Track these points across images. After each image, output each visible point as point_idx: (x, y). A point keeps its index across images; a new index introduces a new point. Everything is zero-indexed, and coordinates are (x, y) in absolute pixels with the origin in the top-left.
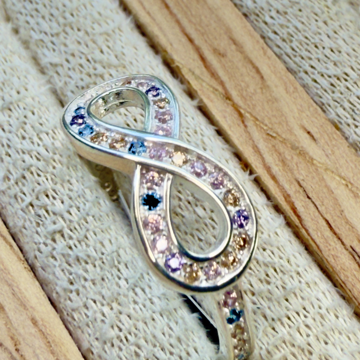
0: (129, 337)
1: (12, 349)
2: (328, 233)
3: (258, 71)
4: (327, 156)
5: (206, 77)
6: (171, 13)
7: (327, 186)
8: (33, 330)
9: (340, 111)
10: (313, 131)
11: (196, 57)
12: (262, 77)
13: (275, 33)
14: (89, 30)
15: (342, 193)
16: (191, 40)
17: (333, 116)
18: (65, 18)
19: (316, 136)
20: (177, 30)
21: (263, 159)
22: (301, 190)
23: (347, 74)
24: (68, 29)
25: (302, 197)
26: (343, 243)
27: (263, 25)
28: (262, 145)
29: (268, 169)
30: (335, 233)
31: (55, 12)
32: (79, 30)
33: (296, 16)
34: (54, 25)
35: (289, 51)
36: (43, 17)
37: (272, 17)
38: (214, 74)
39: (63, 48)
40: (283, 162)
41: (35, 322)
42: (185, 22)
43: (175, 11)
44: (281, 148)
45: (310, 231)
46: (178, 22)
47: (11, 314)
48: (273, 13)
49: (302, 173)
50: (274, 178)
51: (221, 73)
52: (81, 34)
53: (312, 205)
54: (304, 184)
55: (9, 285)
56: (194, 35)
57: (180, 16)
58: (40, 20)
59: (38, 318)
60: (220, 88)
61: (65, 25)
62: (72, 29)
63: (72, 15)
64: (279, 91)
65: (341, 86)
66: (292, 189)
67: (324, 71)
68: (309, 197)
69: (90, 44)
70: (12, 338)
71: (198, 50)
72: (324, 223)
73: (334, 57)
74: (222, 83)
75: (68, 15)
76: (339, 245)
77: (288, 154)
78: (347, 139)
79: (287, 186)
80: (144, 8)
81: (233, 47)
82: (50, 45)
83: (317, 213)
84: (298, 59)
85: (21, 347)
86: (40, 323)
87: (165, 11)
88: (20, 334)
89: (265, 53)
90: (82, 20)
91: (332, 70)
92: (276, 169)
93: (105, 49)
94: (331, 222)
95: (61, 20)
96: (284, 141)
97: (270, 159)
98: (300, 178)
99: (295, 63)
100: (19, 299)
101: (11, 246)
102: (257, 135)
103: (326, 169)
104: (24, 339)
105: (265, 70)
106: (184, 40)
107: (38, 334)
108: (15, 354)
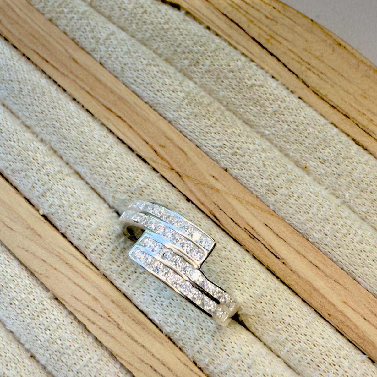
0: (157, 299)
1: (107, 317)
2: (233, 224)
3: (183, 151)
4: (224, 186)
5: (160, 161)
6: (134, 130)
7: (227, 202)
8: (113, 306)
9: (225, 162)
10: (215, 175)
11: (152, 151)
12: (186, 154)
13: (186, 129)
14: (97, 152)
15: (235, 203)
16: (147, 143)
17: (223, 165)
18: (83, 148)
19: (217, 177)
20: (139, 139)
21: (196, 196)
22: (216, 206)
23: (225, 145)
24: (86, 154)
25: (218, 210)
26: (241, 227)
27: (179, 126)
28: (194, 189)
29: (199, 200)
30: (236, 224)
31: (77, 146)
32: (92, 153)
33: (194, 119)
34: (79, 153)
35: (195, 137)
36: (73, 150)
37: (183, 122)
38: (162, 158)
39: (87, 164)
40: (205, 195)
41: (113, 302)
42: (142, 133)
43: (136, 129)
44: (203, 188)
45: (225, 225)
46: (138, 134)
47: (101, 301)
48: (183, 120)
49: (215, 198)
50: (203, 204)
51: (166, 157)
52: (93, 155)
53: (223, 213)
54: (217, 203)
55: (97, 288)
56: (148, 140)
57: (138, 131)
58: (71, 152)
59: (114, 300)
60: (167, 165)
61: (84, 152)
62: (88, 153)
63: (86, 146)
64: (195, 159)
65: (223, 151)
66: (212, 207)
67: (214, 145)
68: (221, 209)
69: (99, 159)
70: (105, 312)
71: (151, 147)
72: (230, 220)
73: (217, 137)
74: (167, 162)
75: (84, 147)
76: (239, 229)
77: (207, 190)
78: (231, 175)
79: (209, 206)
80: (120, 131)
81: (168, 141)
82: (80, 163)
83: (226, 216)
84: (200, 141)
85: (111, 314)
86: (116, 301)
87: (131, 129)
88: (109, 309)
89: (184, 141)
90: (91, 147)
91: (218, 144)
92: (203, 199)
93: (107, 160)
94: (233, 218)
95: (81, 150)
96: (203, 184)
97: (199, 195)
98: (215, 200)
99: (199, 142)
100: (103, 293)
101: (92, 269)
102: (190, 185)
103: (226, 193)
104: (111, 311)
105: (186, 149)
106: (144, 143)
107: (116, 307)
108: (109, 318)
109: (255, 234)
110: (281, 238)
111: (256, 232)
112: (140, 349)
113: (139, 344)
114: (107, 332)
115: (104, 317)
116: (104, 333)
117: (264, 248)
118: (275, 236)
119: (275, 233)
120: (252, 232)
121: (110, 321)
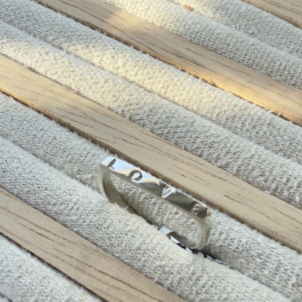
0: (119, 97)
2: (164, 52)
3: (122, 18)
6: (85, 12)
8: (89, 109)
10: (147, 27)
11: (100, 21)
14: (61, 24)
15: (163, 40)
16: (96, 17)
20: (90, 16)
21: (135, 40)
25: (152, 45)
26: (170, 53)
28: (133, 37)
30: (166, 51)
32: (58, 26)
36: (43, 27)
38: (108, 24)
40: (142, 39)
41: (88, 107)
42: (91, 13)
43: (86, 10)
44: (140, 35)
45: (159, 53)
46: (89, 13)
50: (141, 44)
51: (111, 23)
53: (156, 47)
54: (151, 42)
56: (96, 15)
57: (89, 12)
60: (112, 27)
62: (55, 26)
63: (53, 22)
66: (148, 45)
68: (154, 45)
69: (63, 28)
70: (83, 114)
71: (99, 19)
72: (162, 50)
74: (112, 25)
75: (51, 23)
76: (169, 54)
77: (142, 36)
79: (146, 45)
80: (76, 13)
81: (111, 14)
82: (50, 34)
83: (159, 48)
86: (90, 107)
87: (83, 12)
88: (85, 112)
90: (57, 23)
92: (141, 41)
93: (69, 28)
94: (164, 48)
95: (50, 25)
97: (137, 39)
98: (149, 41)
100: (80, 103)
103: (156, 36)
104: (87, 113)
106: (94, 18)
107: (91, 110)
108: (86, 117)
109: (181, 55)
110: (199, 54)
111: (181, 54)
112: (112, 131)
113: (111, 128)
114: (86, 125)
115: (83, 117)
116: (85, 126)
117: (189, 61)
118: (195, 54)
119: (194, 52)
120: (178, 54)
121: (87, 118)
